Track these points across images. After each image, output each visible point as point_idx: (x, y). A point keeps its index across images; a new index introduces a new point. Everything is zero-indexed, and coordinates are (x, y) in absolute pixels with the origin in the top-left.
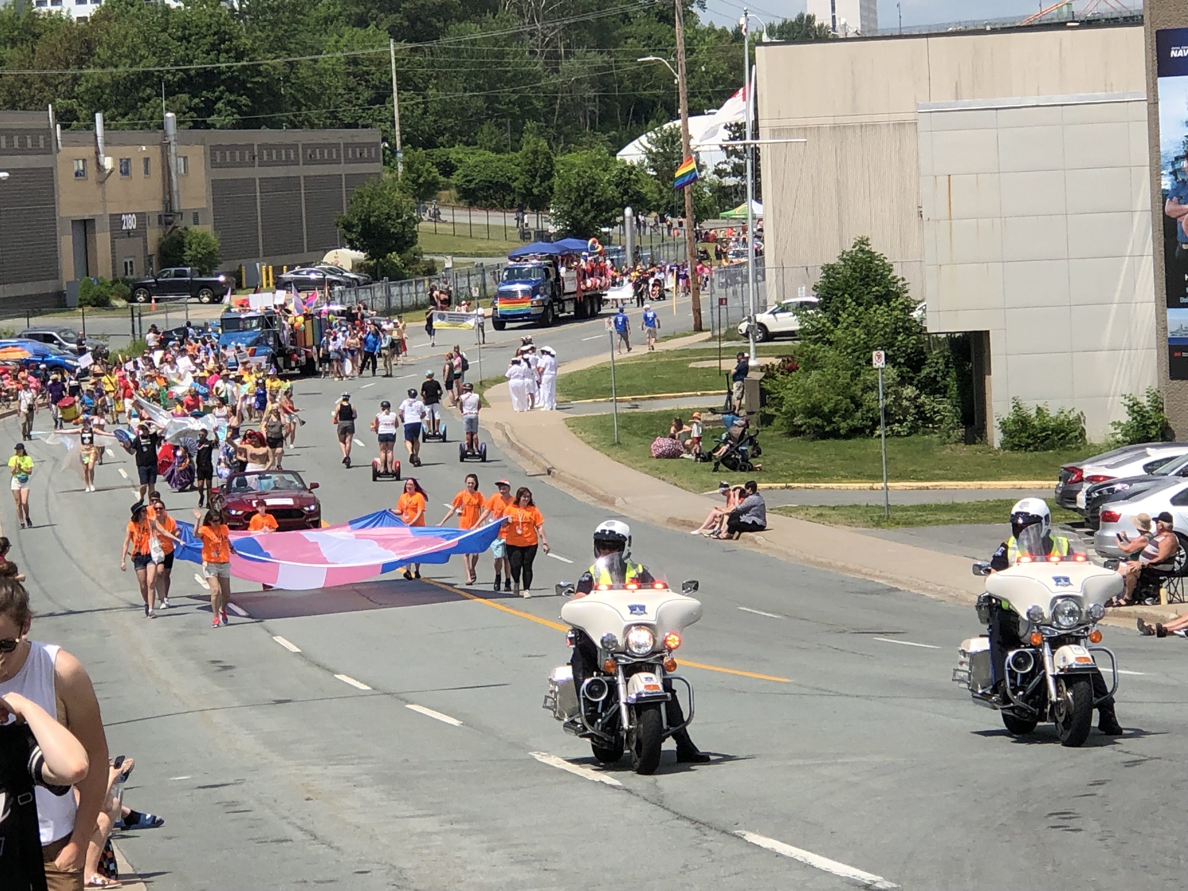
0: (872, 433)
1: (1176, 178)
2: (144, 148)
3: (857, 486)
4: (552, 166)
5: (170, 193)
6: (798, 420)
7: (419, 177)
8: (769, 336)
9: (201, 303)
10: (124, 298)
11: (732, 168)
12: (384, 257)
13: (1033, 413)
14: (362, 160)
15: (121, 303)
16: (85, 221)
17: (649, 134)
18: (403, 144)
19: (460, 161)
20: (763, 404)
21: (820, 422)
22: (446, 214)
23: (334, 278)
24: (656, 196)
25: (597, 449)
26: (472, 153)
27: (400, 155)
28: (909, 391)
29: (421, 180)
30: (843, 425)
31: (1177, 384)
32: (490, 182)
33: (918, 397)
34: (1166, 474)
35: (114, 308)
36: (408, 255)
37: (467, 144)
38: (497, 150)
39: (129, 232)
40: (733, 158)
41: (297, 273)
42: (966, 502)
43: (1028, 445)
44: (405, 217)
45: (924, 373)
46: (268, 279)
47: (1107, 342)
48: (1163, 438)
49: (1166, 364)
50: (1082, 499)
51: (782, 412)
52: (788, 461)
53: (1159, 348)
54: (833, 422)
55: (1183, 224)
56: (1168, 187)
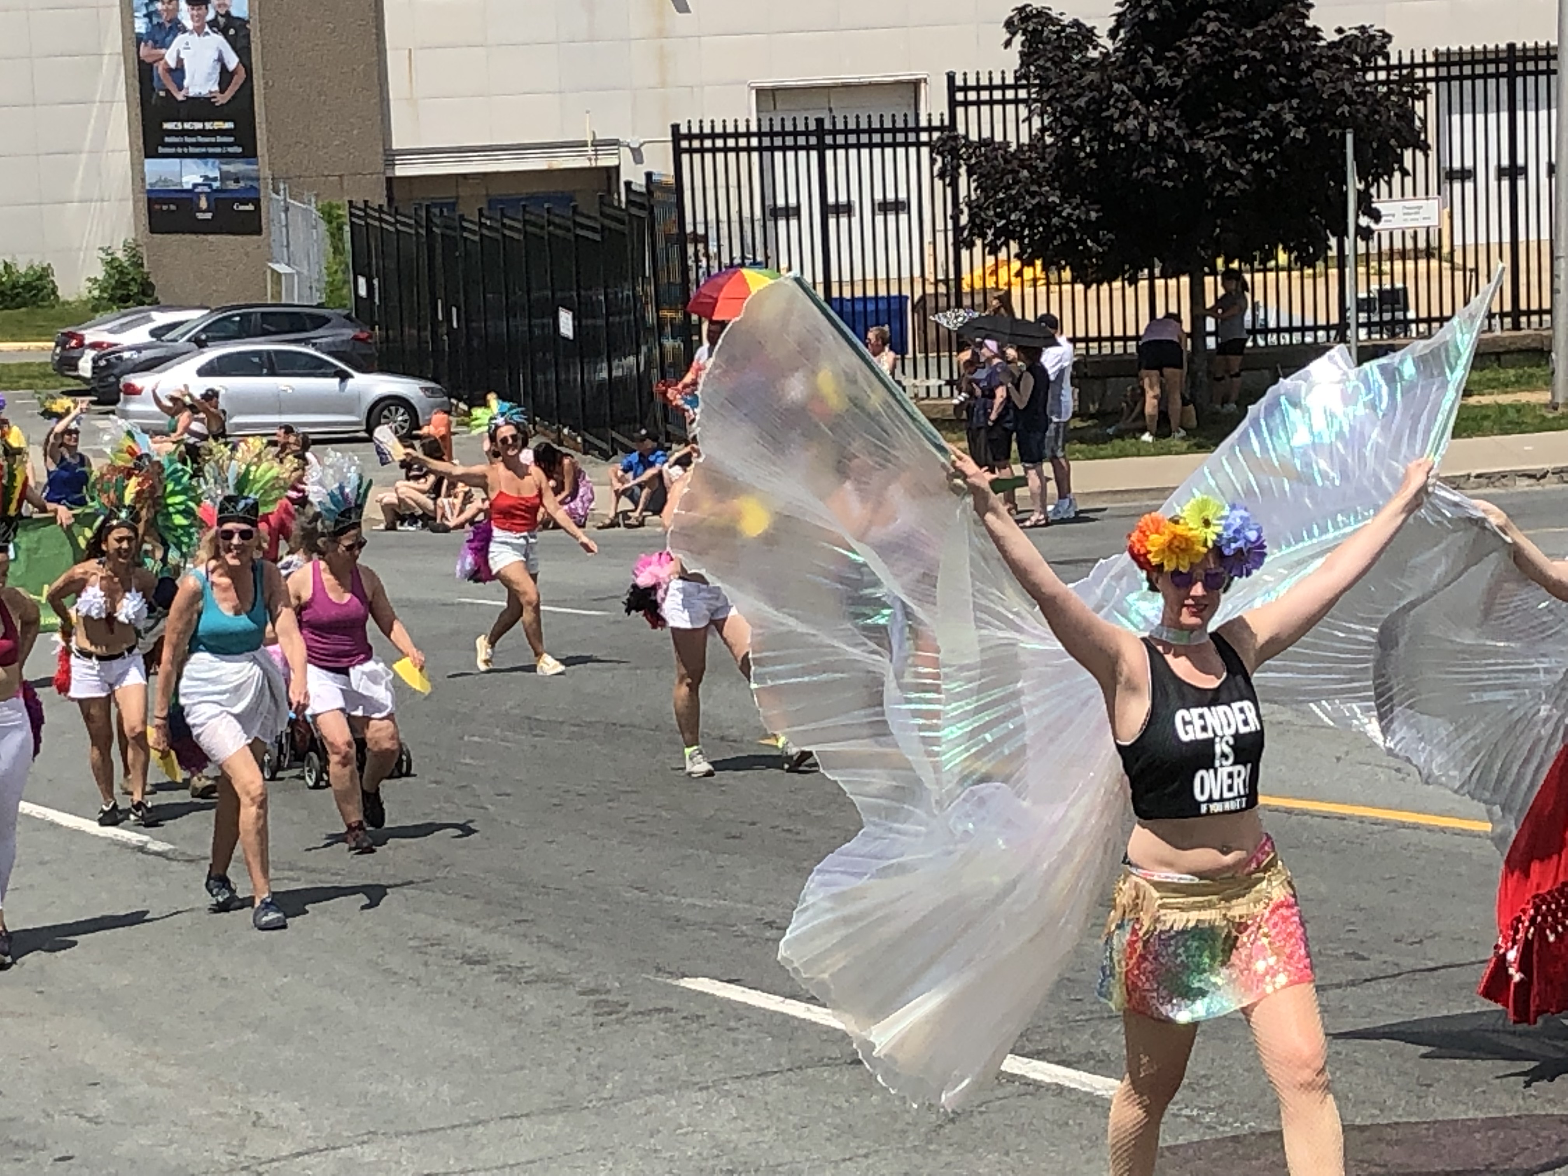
1: (151, 21)
31: (158, 238)
34: (176, 341)
47: (77, 193)
48: (144, 293)
49: (144, 220)
50: (85, 367)
53: (136, 200)
55: (160, 68)
56: (143, 31)
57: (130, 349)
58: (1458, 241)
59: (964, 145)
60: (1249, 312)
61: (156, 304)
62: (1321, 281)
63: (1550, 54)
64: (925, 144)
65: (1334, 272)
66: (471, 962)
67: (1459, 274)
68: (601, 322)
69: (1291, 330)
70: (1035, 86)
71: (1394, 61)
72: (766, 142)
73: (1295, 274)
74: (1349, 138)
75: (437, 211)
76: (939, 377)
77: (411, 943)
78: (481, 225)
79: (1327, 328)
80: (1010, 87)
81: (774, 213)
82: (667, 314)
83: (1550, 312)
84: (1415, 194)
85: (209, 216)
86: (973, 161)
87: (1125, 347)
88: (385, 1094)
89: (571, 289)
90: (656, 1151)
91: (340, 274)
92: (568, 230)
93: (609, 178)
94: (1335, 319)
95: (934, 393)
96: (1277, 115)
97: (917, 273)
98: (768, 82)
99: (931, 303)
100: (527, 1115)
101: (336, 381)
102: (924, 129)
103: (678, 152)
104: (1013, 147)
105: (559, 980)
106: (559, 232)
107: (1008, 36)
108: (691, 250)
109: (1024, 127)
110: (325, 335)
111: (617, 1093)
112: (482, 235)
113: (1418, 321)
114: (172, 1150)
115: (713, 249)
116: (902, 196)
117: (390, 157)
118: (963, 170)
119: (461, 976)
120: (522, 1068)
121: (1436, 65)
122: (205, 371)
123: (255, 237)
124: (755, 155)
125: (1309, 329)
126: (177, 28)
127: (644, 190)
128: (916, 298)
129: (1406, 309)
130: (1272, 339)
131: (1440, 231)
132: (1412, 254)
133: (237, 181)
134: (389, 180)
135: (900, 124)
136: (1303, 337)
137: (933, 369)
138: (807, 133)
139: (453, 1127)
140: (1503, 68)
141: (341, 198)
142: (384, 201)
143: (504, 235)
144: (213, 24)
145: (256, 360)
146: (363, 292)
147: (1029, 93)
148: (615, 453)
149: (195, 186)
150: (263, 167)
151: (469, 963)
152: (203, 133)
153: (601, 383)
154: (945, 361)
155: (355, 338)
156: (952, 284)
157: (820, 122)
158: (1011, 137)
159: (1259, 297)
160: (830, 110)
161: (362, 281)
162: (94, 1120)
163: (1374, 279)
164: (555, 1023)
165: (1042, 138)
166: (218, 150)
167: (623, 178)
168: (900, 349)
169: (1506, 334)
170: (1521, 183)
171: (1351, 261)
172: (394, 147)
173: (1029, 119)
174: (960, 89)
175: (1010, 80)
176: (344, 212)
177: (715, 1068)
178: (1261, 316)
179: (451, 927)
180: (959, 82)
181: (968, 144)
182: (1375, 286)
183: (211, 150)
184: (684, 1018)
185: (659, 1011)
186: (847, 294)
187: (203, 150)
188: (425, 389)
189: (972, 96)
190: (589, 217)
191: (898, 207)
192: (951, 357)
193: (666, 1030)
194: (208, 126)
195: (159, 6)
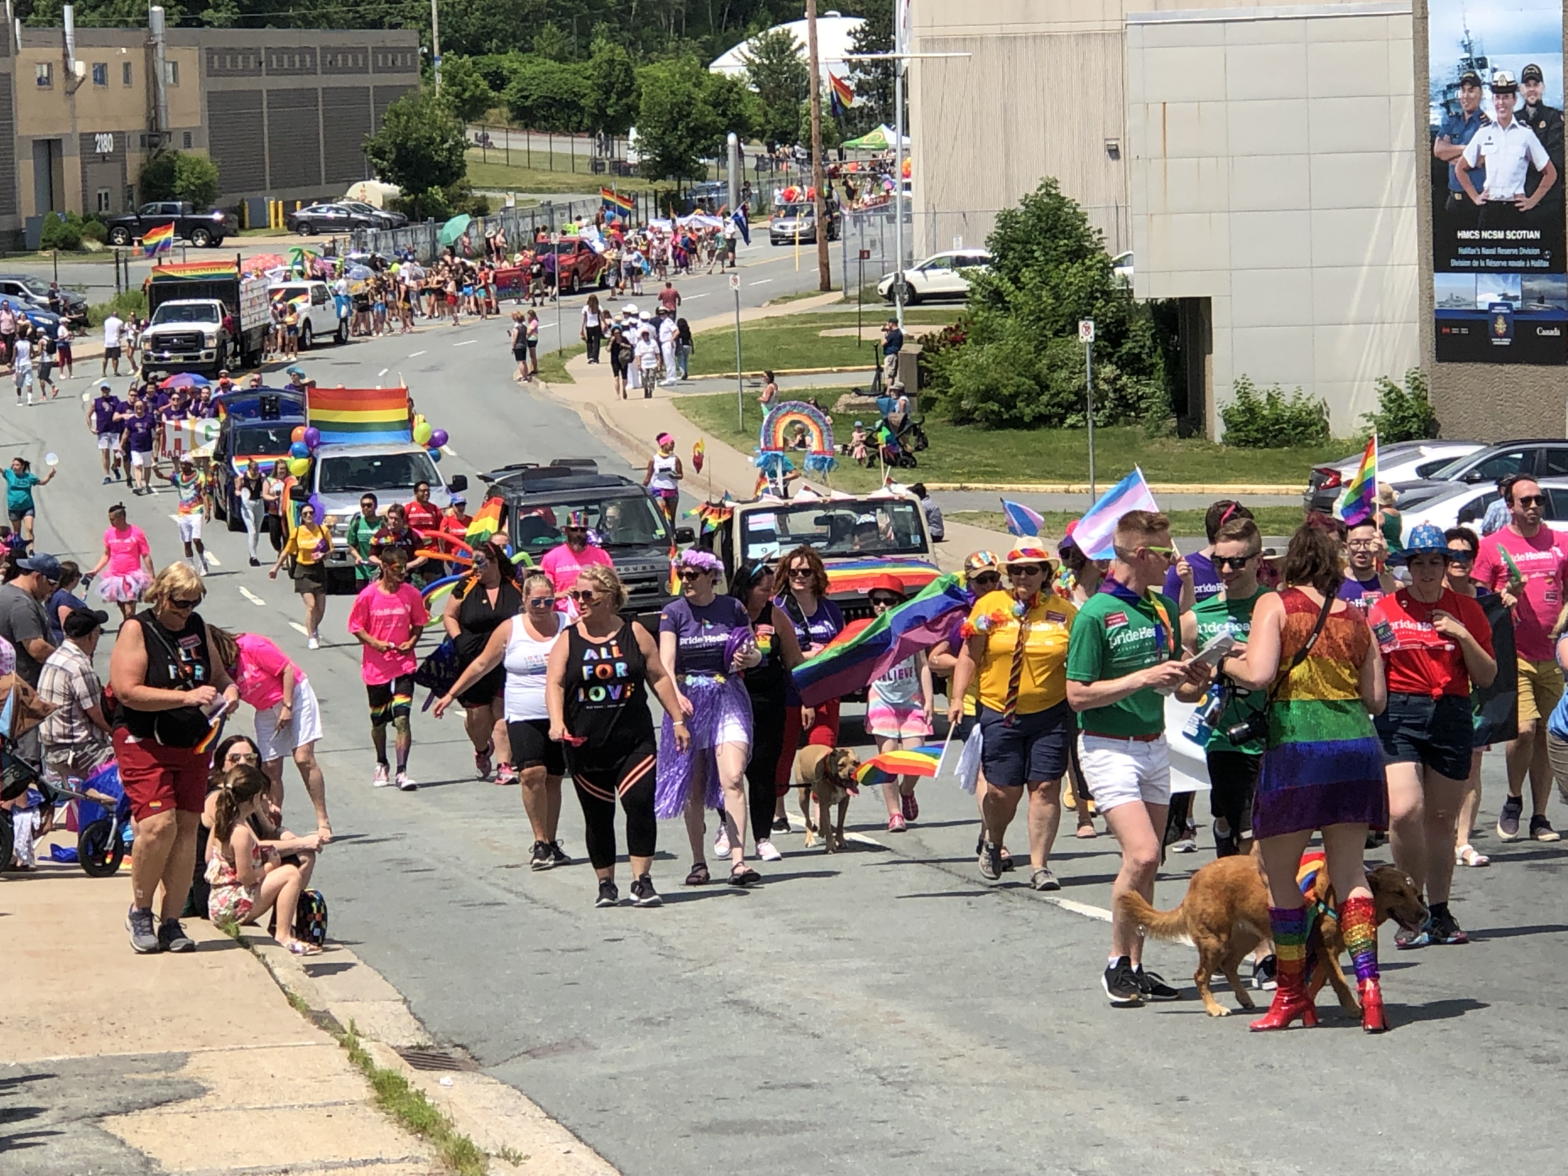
0: (1062, 420)
1: (1449, 111)
2: (124, 50)
3: (1049, 487)
4: (632, 80)
5: (156, 107)
6: (965, 404)
7: (465, 90)
8: (916, 298)
9: (195, 246)
10: (99, 239)
11: (856, 85)
12: (424, 191)
13: (1262, 399)
14: (393, 69)
15: (94, 245)
16: (49, 141)
17: (751, 41)
18: (443, 48)
19: (514, 72)
20: (921, 385)
21: (996, 407)
22: (497, 138)
23: (362, 217)
24: (762, 120)
25: (717, 437)
26: (530, 62)
27: (438, 64)
28: (1108, 370)
29: (467, 94)
30: (1028, 410)
31: (1445, 367)
32: (553, 99)
33: (1118, 378)
34: (1445, 479)
35: (86, 252)
36: (453, 189)
37: (523, 50)
38: (561, 58)
39: (103, 155)
40: (858, 72)
41: (314, 210)
42: (1187, 509)
43: (1259, 440)
44: (451, 142)
45: (1124, 349)
46: (277, 217)
47: (1353, 311)
49: (1431, 341)
50: (1339, 508)
51: (945, 393)
52: (959, 455)
53: (1422, 322)
54: (1015, 407)
55: (1456, 168)
56: (1438, 123)
85: (1506, 342)
123: (1559, 369)
126: (1478, 119)
133: (1541, 300)
144: (1521, 115)
149: (1492, 305)
152: (1504, 243)
166: (1521, 264)
183: (1512, 264)
187: (1504, 264)
194: (1510, 235)
195: (1459, 93)
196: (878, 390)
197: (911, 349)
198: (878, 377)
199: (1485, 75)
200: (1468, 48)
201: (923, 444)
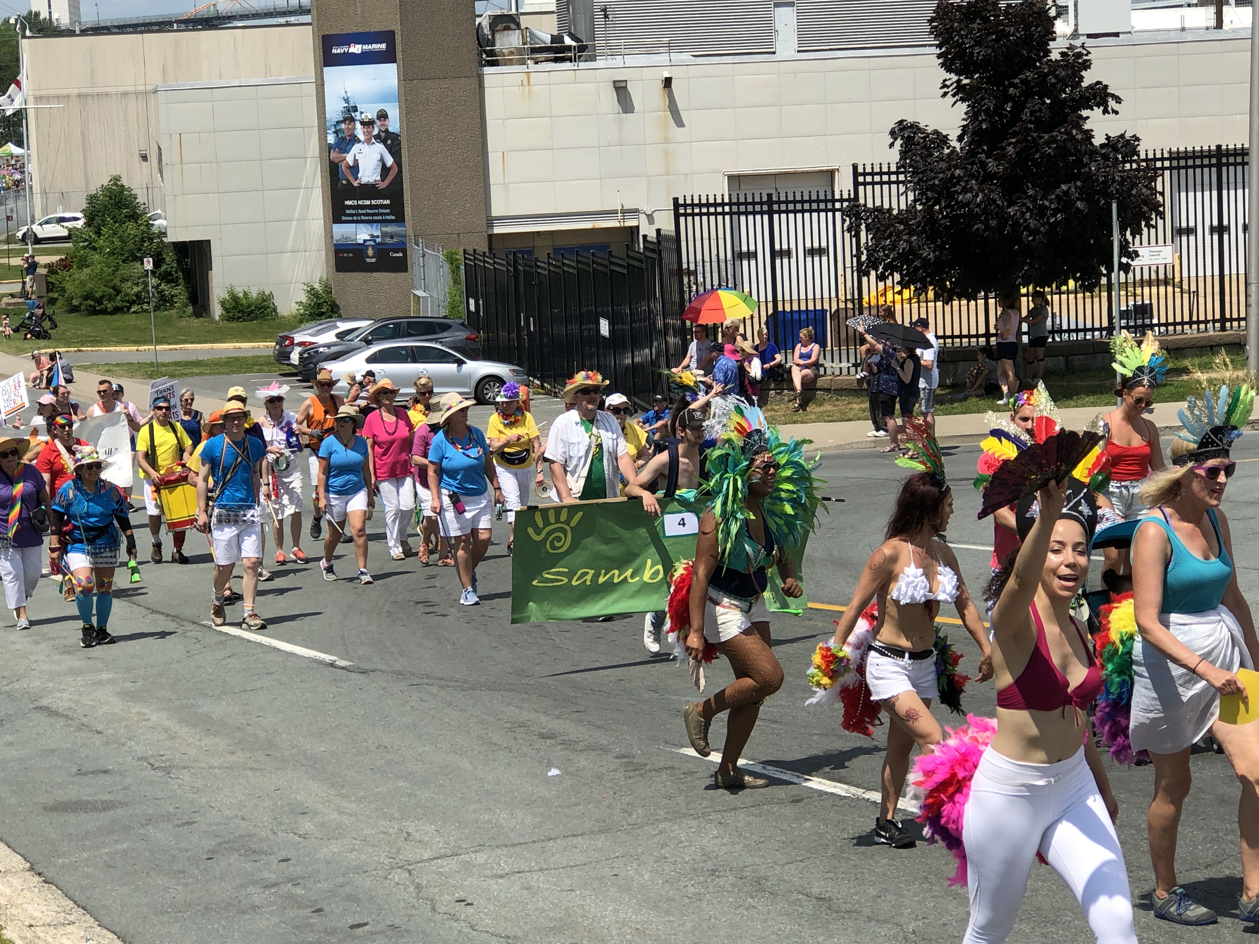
0: (129, 308)
1: (338, 136)
3: (127, 348)
6: (75, 302)
8: (38, 241)
13: (241, 295)
20: (48, 291)
21: (92, 303)
30: (109, 305)
31: (341, 275)
33: (160, 285)
34: (353, 340)
43: (240, 318)
47: (289, 245)
48: (332, 311)
49: (332, 261)
50: (295, 358)
51: (63, 296)
52: (74, 331)
53: (327, 251)
54: (102, 304)
55: (343, 166)
56: (332, 142)
57: (324, 346)
58: (1185, 274)
59: (864, 211)
60: (1049, 320)
61: (341, 318)
62: (1096, 300)
63: (1244, 153)
64: (838, 210)
65: (1104, 294)
66: (543, 736)
67: (1186, 296)
68: (627, 327)
69: (1077, 331)
70: (909, 172)
71: (1143, 156)
72: (735, 208)
73: (1080, 296)
74: (1114, 206)
75: (520, 255)
76: (848, 362)
77: (506, 725)
78: (549, 264)
79: (1101, 329)
80: (893, 173)
81: (740, 256)
82: (670, 321)
83: (1244, 319)
84: (1157, 243)
85: (374, 260)
86: (870, 221)
87: (969, 342)
88: (490, 821)
89: (607, 306)
90: (665, 858)
91: (458, 297)
92: (606, 267)
93: (632, 233)
94: (1105, 324)
95: (845, 372)
96: (1066, 193)
97: (833, 294)
98: (736, 170)
99: (842, 314)
100: (581, 834)
101: (455, 365)
102: (838, 200)
103: (677, 216)
104: (895, 212)
105: (602, 749)
106: (600, 268)
107: (892, 140)
108: (686, 280)
109: (902, 199)
110: (449, 336)
111: (639, 821)
112: (549, 270)
113: (1159, 325)
114: (353, 855)
115: (700, 279)
116: (824, 244)
117: (490, 221)
118: (863, 227)
119: (538, 747)
120: (578, 804)
121: (1170, 159)
122: (370, 360)
123: (403, 274)
124: (727, 218)
125: (1089, 330)
126: (354, 140)
127: (655, 240)
128: (833, 311)
129: (1151, 318)
130: (1065, 336)
131: (1173, 266)
132: (1155, 283)
133: (392, 237)
134: (491, 237)
135: (822, 197)
136: (1085, 335)
137: (844, 357)
138: (761, 203)
139: (534, 842)
140: (1214, 161)
141: (458, 248)
142: (486, 250)
143: (564, 271)
144: (377, 137)
145: (404, 352)
146: (472, 308)
147: (906, 177)
148: (636, 412)
149: (365, 241)
150: (408, 228)
151: (543, 738)
152: (371, 207)
153: (627, 367)
154: (852, 352)
155: (468, 339)
156: (856, 301)
157: (770, 196)
158: (895, 205)
159: (1056, 310)
160: (776, 190)
161: (472, 301)
162: (304, 836)
163: (1131, 299)
164: (599, 777)
165: (915, 206)
166: (380, 218)
167: (642, 233)
168: (823, 345)
169: (1217, 333)
170: (1226, 237)
171: (1116, 286)
172: (494, 214)
173: (906, 192)
174: (861, 174)
175: (893, 168)
176: (460, 257)
177: (704, 805)
178: (1058, 322)
179: (533, 716)
180: (860, 170)
181: (867, 210)
182: (1131, 303)
183: (375, 218)
184: (684, 773)
185: (667, 768)
186: (788, 308)
187: (371, 218)
188: (514, 371)
189: (869, 179)
190: (619, 258)
191: (821, 252)
192: (856, 349)
193: (672, 781)
194: (373, 202)
195: (343, 126)
196: (24, 294)
197: (42, 271)
198: (23, 287)
199: (357, 116)
200: (347, 100)
201: (54, 326)
